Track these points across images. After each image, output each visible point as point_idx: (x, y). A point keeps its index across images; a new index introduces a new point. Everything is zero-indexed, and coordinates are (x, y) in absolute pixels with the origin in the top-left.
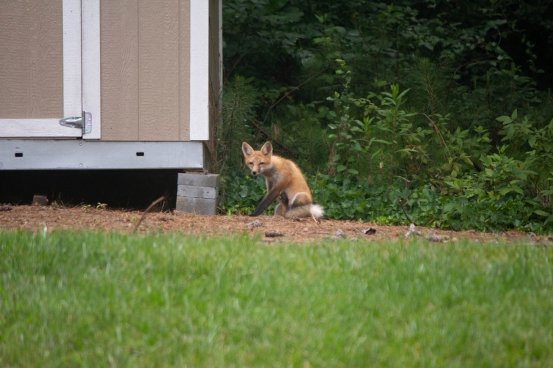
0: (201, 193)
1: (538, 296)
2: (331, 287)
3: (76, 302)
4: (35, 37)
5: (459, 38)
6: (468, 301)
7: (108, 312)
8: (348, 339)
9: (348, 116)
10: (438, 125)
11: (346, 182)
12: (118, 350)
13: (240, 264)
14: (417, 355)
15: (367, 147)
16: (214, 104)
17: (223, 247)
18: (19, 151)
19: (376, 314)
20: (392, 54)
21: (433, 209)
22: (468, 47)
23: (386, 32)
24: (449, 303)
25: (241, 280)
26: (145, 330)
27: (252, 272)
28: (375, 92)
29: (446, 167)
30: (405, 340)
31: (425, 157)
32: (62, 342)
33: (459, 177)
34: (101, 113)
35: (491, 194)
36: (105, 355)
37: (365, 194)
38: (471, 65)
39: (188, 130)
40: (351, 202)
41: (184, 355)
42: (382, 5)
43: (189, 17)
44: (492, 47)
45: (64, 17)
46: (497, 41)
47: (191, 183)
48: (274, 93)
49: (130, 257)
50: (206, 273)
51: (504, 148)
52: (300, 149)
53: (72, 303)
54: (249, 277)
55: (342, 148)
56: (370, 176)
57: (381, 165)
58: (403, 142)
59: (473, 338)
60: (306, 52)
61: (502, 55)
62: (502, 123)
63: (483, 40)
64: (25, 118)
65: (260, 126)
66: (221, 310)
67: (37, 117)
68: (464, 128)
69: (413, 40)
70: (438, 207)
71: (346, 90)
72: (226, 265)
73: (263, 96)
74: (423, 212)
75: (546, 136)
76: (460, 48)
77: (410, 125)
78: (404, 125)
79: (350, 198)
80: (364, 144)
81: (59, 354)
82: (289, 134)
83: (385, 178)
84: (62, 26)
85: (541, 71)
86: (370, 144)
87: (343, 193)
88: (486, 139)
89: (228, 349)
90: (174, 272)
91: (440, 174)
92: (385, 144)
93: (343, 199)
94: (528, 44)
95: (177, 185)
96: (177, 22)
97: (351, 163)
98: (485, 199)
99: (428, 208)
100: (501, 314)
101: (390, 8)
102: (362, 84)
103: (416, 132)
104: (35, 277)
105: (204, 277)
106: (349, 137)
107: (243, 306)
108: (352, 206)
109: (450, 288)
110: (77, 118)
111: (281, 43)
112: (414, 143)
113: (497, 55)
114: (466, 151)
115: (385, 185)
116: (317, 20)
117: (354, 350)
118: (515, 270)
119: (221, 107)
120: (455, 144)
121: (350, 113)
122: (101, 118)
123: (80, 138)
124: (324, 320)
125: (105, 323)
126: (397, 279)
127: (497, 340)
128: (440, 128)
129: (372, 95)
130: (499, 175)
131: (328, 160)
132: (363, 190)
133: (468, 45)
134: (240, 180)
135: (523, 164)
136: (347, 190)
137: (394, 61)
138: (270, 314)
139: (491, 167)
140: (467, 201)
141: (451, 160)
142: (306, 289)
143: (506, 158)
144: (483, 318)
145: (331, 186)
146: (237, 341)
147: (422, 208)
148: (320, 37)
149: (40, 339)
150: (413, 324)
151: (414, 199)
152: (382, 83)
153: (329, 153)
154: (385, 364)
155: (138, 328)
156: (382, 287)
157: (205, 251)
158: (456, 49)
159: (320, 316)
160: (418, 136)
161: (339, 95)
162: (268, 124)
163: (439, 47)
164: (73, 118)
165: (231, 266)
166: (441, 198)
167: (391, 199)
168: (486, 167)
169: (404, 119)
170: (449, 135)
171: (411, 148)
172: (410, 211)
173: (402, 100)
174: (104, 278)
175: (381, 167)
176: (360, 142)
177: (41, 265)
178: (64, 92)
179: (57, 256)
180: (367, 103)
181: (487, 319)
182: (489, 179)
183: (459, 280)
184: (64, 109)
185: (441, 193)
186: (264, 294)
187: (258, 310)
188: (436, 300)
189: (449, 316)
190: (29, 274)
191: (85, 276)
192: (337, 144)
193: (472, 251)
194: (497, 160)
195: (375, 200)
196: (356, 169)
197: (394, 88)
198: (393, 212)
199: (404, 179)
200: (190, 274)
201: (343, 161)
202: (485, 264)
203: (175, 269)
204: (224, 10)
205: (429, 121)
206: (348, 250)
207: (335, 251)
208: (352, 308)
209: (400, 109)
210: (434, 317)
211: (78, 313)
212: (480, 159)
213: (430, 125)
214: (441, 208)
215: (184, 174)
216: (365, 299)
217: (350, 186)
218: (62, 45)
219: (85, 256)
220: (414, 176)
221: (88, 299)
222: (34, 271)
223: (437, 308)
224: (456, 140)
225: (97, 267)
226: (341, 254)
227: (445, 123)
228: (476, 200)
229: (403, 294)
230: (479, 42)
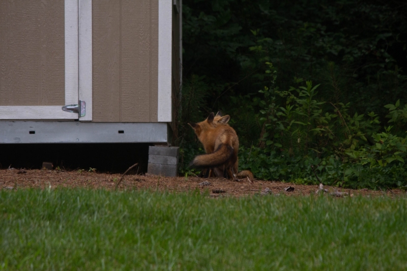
0: (166, 160)
2: (260, 229)
3: (72, 240)
4: (45, 46)
5: (357, 46)
6: (361, 240)
7: (95, 247)
8: (272, 268)
9: (275, 105)
10: (341, 111)
11: (273, 153)
13: (193, 213)
15: (289, 127)
16: (176, 95)
17: (180, 200)
18: (32, 130)
19: (293, 250)
20: (308, 59)
21: (337, 173)
22: (364, 53)
23: (303, 42)
24: (347, 242)
25: (194, 224)
26: (122, 261)
27: (201, 218)
28: (294, 86)
29: (347, 142)
30: (314, 269)
31: (332, 134)
32: (61, 269)
33: (356, 149)
34: (93, 101)
35: (380, 162)
37: (287, 161)
38: (366, 67)
39: (156, 114)
40: (276, 168)
42: (300, 22)
43: (158, 31)
44: (381, 53)
45: (66, 31)
46: (385, 48)
47: (159, 154)
48: (220, 87)
49: (112, 207)
50: (168, 219)
51: (389, 128)
52: (239, 129)
53: (69, 241)
54: (199, 222)
55: (270, 127)
56: (290, 149)
57: (299, 140)
58: (315, 124)
59: (365, 268)
60: (244, 57)
61: (389, 58)
62: (389, 109)
63: (375, 47)
64: (37, 105)
65: (210, 111)
66: (178, 246)
67: (46, 105)
68: (360, 113)
69: (322, 48)
70: (340, 172)
71: (273, 85)
72: (182, 214)
73: (212, 89)
74: (330, 175)
76: (357, 54)
77: (321, 111)
78: (316, 111)
79: (276, 164)
80: (286, 125)
83: (302, 150)
84: (64, 38)
86: (291, 125)
87: (270, 161)
88: (377, 121)
90: (144, 218)
91: (342, 148)
92: (302, 125)
93: (271, 165)
95: (148, 155)
96: (149, 35)
97: (276, 139)
98: (375, 166)
99: (333, 172)
100: (385, 250)
101: (306, 25)
102: (285, 81)
103: (325, 116)
104: (42, 222)
105: (166, 222)
106: (275, 119)
107: (194, 244)
108: (277, 171)
109: (348, 231)
110: (75, 105)
111: (225, 50)
112: (324, 124)
113: (385, 58)
114: (362, 130)
115: (302, 155)
116: (252, 33)
118: (396, 218)
119: (180, 97)
120: (353, 125)
121: (276, 102)
122: (93, 105)
123: (77, 120)
124: (254, 254)
125: (93, 256)
126: (309, 224)
127: (382, 269)
128: (342, 113)
129: (292, 89)
130: (386, 148)
131: (259, 137)
133: (363, 51)
134: (194, 151)
135: (404, 140)
136: (273, 159)
137: (309, 64)
138: (214, 249)
139: (380, 142)
140: (362, 167)
141: (350, 137)
142: (241, 231)
143: (391, 135)
144: (372, 253)
145: (262, 156)
146: (190, 270)
147: (329, 172)
148: (254, 46)
149: (45, 267)
150: (321, 258)
151: (323, 165)
152: (300, 80)
153: (260, 132)
155: (117, 259)
156: (298, 231)
157: (167, 203)
158: (355, 54)
159: (251, 251)
160: (326, 119)
161: (267, 89)
162: (215, 110)
163: (342, 53)
164: (72, 105)
165: (186, 214)
166: (343, 165)
167: (306, 165)
168: (376, 142)
169: (316, 107)
170: (349, 118)
171: (321, 128)
172: (320, 174)
173: (316, 94)
174: (93, 223)
175: (299, 142)
176: (283, 123)
177: (46, 213)
178: (66, 86)
179: (58, 206)
180: (289, 95)
181: (375, 254)
182: (378, 151)
183: (355, 225)
184: (66, 99)
185: (343, 161)
186: (210, 235)
187: (205, 246)
188: (337, 240)
189: (347, 251)
190: (37, 219)
191: (79, 221)
192: (266, 125)
193: (364, 203)
194: (384, 137)
195: (294, 166)
196: (280, 143)
197: (309, 83)
198: (307, 175)
199: (316, 150)
200: (156, 219)
201: (271, 137)
202: (374, 213)
203: (145, 216)
204: (183, 26)
205: (335, 108)
206: (273, 202)
207: (263, 203)
208: (275, 245)
209: (313, 99)
210: (336, 252)
211: (74, 248)
212: (372, 136)
213: (335, 111)
214: (343, 172)
215: (153, 147)
216: (284, 239)
217: (275, 156)
218: (64, 52)
219: (79, 206)
220: (323, 148)
221: (81, 238)
222: (42, 217)
223: (338, 246)
224: (354, 122)
225: (88, 214)
226: (268, 205)
227: (346, 110)
228: (369, 166)
229: (313, 235)
230: (372, 49)
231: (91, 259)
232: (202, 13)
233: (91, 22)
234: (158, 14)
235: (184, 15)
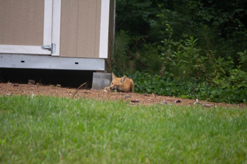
0: (103, 81)
2: (159, 125)
3: (45, 128)
4: (32, 9)
5: (221, 16)
6: (221, 134)
7: (59, 132)
8: (166, 149)
9: (170, 50)
11: (168, 79)
12: (63, 150)
13: (119, 114)
14: (196, 157)
15: (178, 64)
16: (111, 42)
17: (112, 106)
18: (23, 60)
19: (179, 138)
20: (191, 23)
21: (207, 93)
22: (226, 21)
23: (189, 13)
24: (212, 135)
25: (119, 121)
26: (76, 141)
27: (124, 117)
28: (183, 39)
29: (213, 74)
30: (192, 150)
31: (204, 69)
32: (38, 145)
33: (219, 79)
34: (60, 44)
35: (233, 87)
36: (57, 152)
37: (176, 85)
38: (226, 29)
39: (98, 53)
40: (170, 88)
41: (93, 154)
43: (101, 3)
44: (236, 21)
46: (238, 18)
47: (99, 77)
48: (137, 38)
49: (70, 109)
50: (104, 117)
51: (240, 66)
52: (148, 64)
53: (44, 128)
54: (123, 120)
55: (167, 64)
56: (179, 77)
57: (184, 72)
58: (195, 62)
59: (222, 151)
60: (152, 21)
61: (241, 24)
62: (239, 55)
63: (232, 17)
64: (26, 45)
65: (131, 53)
66: (110, 134)
67: (31, 45)
68: (222, 57)
69: (200, 16)
70: (209, 92)
71: (170, 38)
72: (113, 114)
73: (133, 39)
74: (202, 94)
76: (222, 21)
77: (198, 55)
78: (195, 55)
79: (170, 86)
81: (37, 151)
82: (144, 57)
83: (186, 78)
84: (44, 5)
86: (180, 62)
87: (167, 84)
88: (232, 62)
89: (112, 151)
90: (89, 116)
91: (210, 77)
92: (187, 63)
93: (167, 87)
95: (93, 78)
96: (95, 5)
97: (171, 71)
98: (230, 89)
99: (205, 92)
100: (235, 140)
101: (191, 2)
102: (177, 36)
103: (201, 58)
104: (28, 116)
105: (103, 119)
106: (170, 59)
107: (119, 133)
108: (171, 90)
109: (213, 128)
110: (49, 46)
111: (141, 16)
112: (200, 63)
113: (238, 24)
114: (223, 67)
115: (186, 81)
116: (158, 6)
117: (169, 154)
118: (242, 121)
119: (113, 43)
120: (218, 64)
121: (171, 48)
122: (60, 47)
123: (50, 55)
124: (156, 140)
125: (58, 138)
126: (189, 123)
127: (233, 152)
128: (211, 56)
129: (181, 41)
130: (237, 78)
131: (160, 69)
132: (176, 83)
133: (225, 19)
137: (192, 26)
138: (131, 136)
139: (234, 75)
140: (222, 90)
141: (216, 71)
142: (148, 126)
143: (241, 71)
144: (227, 142)
145: (161, 81)
146: (116, 148)
147: (202, 92)
148: (159, 14)
149: (29, 143)
150: (196, 143)
151: (199, 88)
152: (186, 35)
153: (161, 66)
154: (182, 161)
155: (72, 140)
156: (183, 127)
157: (104, 107)
158: (220, 21)
159: (154, 138)
160: (201, 60)
161: (166, 40)
162: (134, 52)
163: (212, 20)
164: (47, 46)
165: (115, 114)
166: (211, 88)
167: (188, 87)
168: (231, 75)
169: (195, 52)
170: (215, 60)
171: (198, 65)
172: (196, 93)
173: (195, 44)
174: (58, 118)
175: (184, 73)
176: (175, 61)
177: (30, 111)
178: (44, 34)
179: (38, 107)
180: (179, 44)
181: (229, 142)
182: (232, 80)
183: (217, 125)
184: (44, 42)
185: (211, 86)
186: (129, 127)
187: (126, 134)
188: (206, 133)
189: (212, 140)
190: (25, 114)
191: (50, 116)
192: (165, 62)
193: (223, 112)
194: (236, 72)
195: (181, 88)
196: (173, 73)
197: (192, 38)
198: (189, 93)
199: (194, 78)
200: (97, 117)
201: (167, 70)
202: (229, 118)
205: (207, 53)
206: (168, 109)
207: (162, 110)
208: (168, 135)
209: (194, 47)
210: (205, 140)
211: (46, 132)
212: (229, 71)
213: (207, 55)
214: (211, 92)
215: (96, 73)
216: (174, 131)
217: (170, 81)
218: (44, 14)
219: (50, 107)
220: (199, 78)
221: (51, 127)
222: (27, 113)
223: (206, 137)
224: (218, 62)
225: (55, 112)
226: (165, 111)
227: (214, 55)
228: (227, 89)
229: (191, 130)
230: (230, 19)
231: (56, 139)
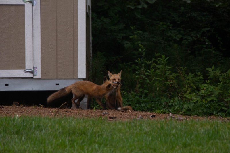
1: (222, 143)
2: (136, 139)
3: (30, 146)
4: (14, 36)
5: (190, 35)
6: (193, 145)
7: (43, 149)
9: (144, 68)
10: (182, 72)
11: (143, 95)
13: (98, 130)
15: (152, 81)
16: (88, 63)
17: (91, 123)
18: (7, 83)
19: (155, 150)
20: (162, 42)
21: (179, 107)
23: (159, 33)
24: (185, 146)
25: (99, 136)
27: (103, 133)
29: (185, 89)
31: (176, 85)
33: (190, 93)
34: (41, 67)
35: (204, 100)
37: (151, 100)
38: (195, 47)
39: (77, 74)
40: (145, 104)
42: (158, 22)
43: (78, 27)
44: (204, 39)
45: (26, 28)
46: (206, 37)
48: (113, 59)
49: (53, 127)
50: (84, 133)
51: (209, 81)
52: (124, 82)
53: (28, 146)
54: (102, 135)
55: (142, 81)
56: (153, 93)
58: (167, 79)
60: (126, 42)
61: (208, 42)
62: (208, 71)
63: (200, 36)
64: (10, 69)
66: (90, 149)
67: (14, 69)
68: (192, 73)
69: (170, 36)
70: (181, 106)
71: (143, 57)
72: (93, 130)
73: (109, 60)
74: (175, 108)
75: (226, 76)
77: (170, 72)
78: (167, 72)
79: (145, 102)
80: (150, 80)
83: (159, 94)
84: (25, 31)
85: (224, 49)
86: (153, 80)
87: (142, 100)
88: (202, 78)
91: (182, 92)
92: (159, 80)
93: (142, 103)
94: (219, 38)
96: (73, 29)
97: (145, 88)
98: (201, 103)
99: (177, 106)
100: (207, 150)
101: (161, 23)
102: (150, 55)
103: (172, 75)
104: (13, 136)
105: (83, 135)
106: (144, 77)
107: (99, 147)
108: (146, 106)
109: (186, 140)
110: (31, 69)
111: (116, 38)
112: (172, 79)
113: (206, 42)
114: (194, 83)
115: (160, 97)
116: (131, 28)
118: (213, 132)
119: (91, 64)
120: (188, 79)
122: (41, 69)
123: (32, 78)
126: (164, 136)
128: (182, 73)
129: (154, 59)
130: (207, 92)
131: (136, 87)
133: (194, 38)
135: (217, 88)
136: (144, 99)
137: (163, 45)
138: (111, 150)
139: (204, 89)
140: (194, 103)
141: (187, 86)
142: (125, 140)
143: (210, 85)
145: (137, 97)
147: (175, 106)
148: (132, 35)
151: (172, 103)
152: (158, 54)
153: (136, 84)
156: (158, 140)
157: (84, 124)
158: (189, 40)
159: (131, 151)
160: (173, 77)
161: (140, 59)
163: (182, 39)
164: (29, 69)
165: (94, 130)
166: (183, 102)
167: (162, 102)
168: (201, 89)
169: (167, 69)
170: (186, 76)
171: (170, 81)
172: (170, 108)
173: (167, 62)
174: (42, 136)
175: (158, 89)
176: (149, 79)
177: (15, 130)
178: (26, 59)
179: (22, 126)
180: (152, 63)
182: (203, 94)
183: (190, 136)
184: (26, 66)
185: (183, 100)
186: (108, 142)
187: (105, 149)
188: (180, 144)
189: (185, 151)
190: (10, 134)
191: (34, 135)
192: (140, 80)
193: (195, 124)
194: (206, 86)
195: (155, 103)
196: (147, 90)
197: (163, 56)
198: (163, 108)
199: (167, 94)
200: (77, 134)
201: (142, 87)
202: (201, 129)
203: (71, 132)
204: (92, 24)
205: (178, 70)
206: (143, 124)
207: (138, 124)
208: (145, 148)
209: (166, 65)
210: (179, 151)
211: (31, 150)
212: (199, 86)
213: (178, 72)
214: (183, 106)
216: (150, 144)
218: (25, 39)
219: (34, 126)
220: (172, 93)
221: (35, 145)
222: (12, 133)
223: (180, 148)
224: (189, 78)
225: (39, 131)
226: (140, 125)
227: (184, 71)
228: (198, 103)
229: (166, 142)
230: (198, 37)
232: (103, 17)
233: (40, 23)
234: (78, 18)
235: (92, 18)
